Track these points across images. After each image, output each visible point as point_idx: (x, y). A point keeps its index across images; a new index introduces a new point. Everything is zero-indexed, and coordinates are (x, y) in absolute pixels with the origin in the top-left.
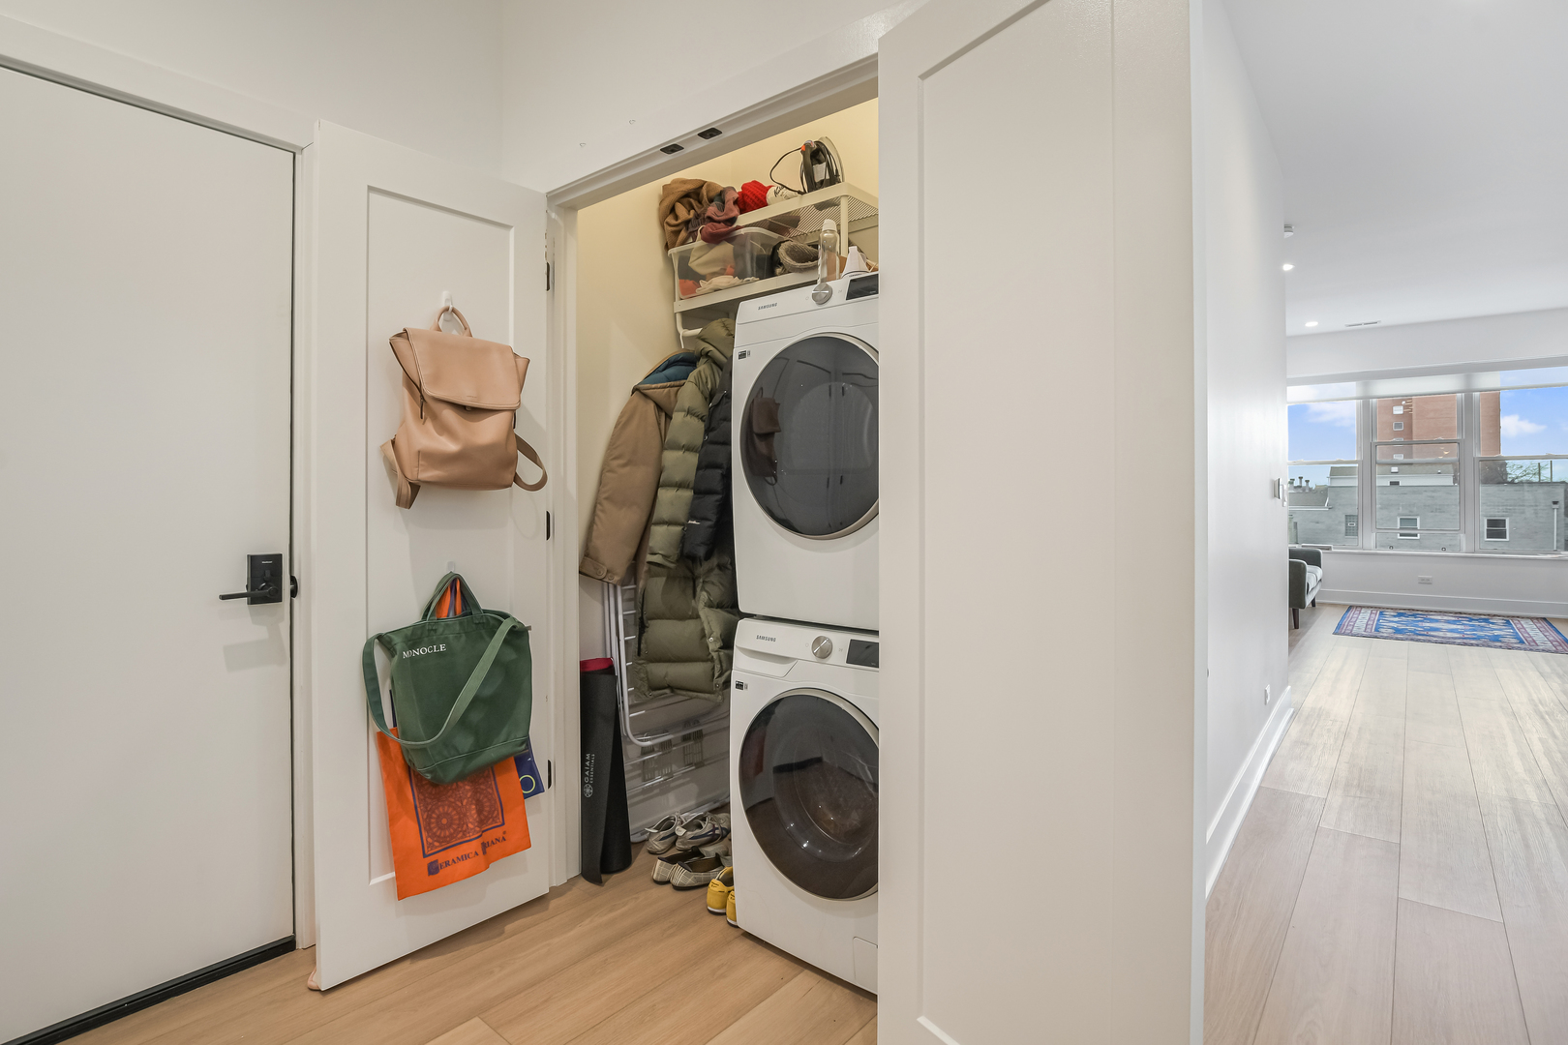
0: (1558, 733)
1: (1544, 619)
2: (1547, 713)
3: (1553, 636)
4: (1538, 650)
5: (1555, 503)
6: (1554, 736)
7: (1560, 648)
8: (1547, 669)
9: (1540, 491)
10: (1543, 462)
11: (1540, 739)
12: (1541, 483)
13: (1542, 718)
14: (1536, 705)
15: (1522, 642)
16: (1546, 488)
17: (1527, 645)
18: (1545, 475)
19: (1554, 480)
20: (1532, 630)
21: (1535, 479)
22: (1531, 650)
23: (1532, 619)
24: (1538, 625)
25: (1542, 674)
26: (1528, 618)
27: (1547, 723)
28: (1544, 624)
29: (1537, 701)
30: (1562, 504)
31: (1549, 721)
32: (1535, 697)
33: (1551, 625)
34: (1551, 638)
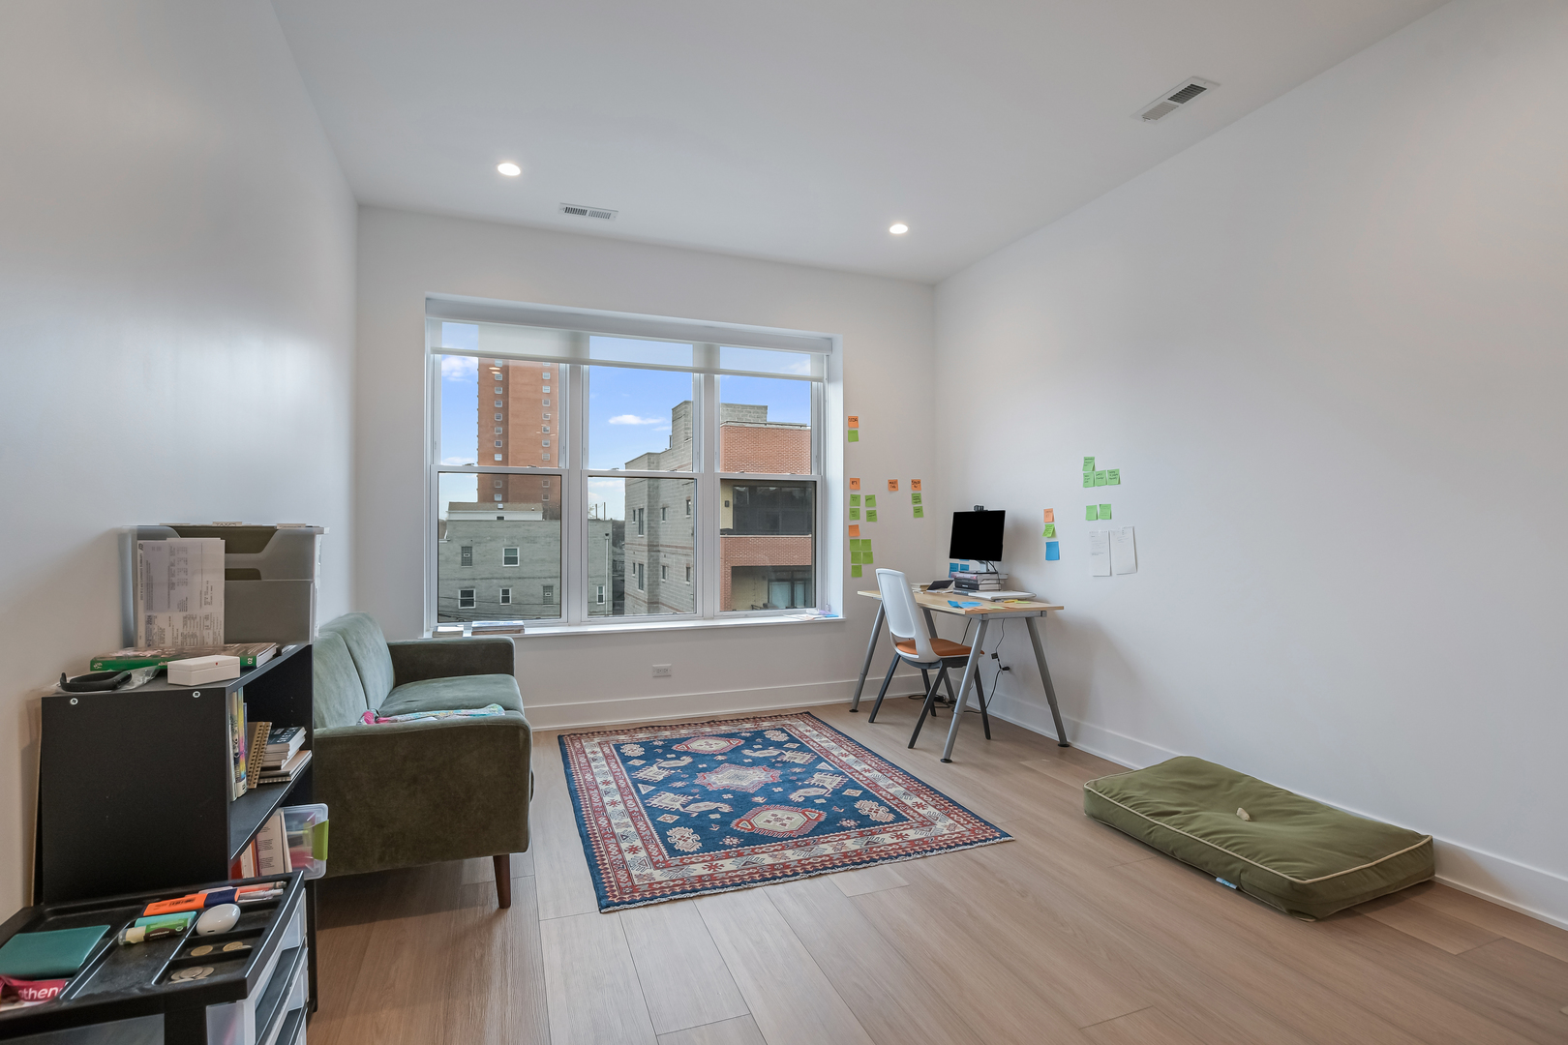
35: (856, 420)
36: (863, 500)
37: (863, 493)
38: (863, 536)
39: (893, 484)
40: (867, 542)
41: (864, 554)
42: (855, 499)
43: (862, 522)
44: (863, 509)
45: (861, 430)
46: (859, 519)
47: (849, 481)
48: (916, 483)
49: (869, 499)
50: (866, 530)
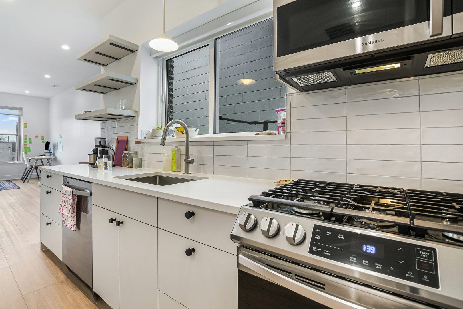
0: (17, 210)
1: (9, 180)
2: (13, 206)
3: (12, 184)
4: (8, 189)
5: (9, 148)
6: (16, 211)
7: (15, 187)
8: (12, 194)
9: (5, 144)
10: (6, 136)
11: (12, 213)
12: (5, 142)
13: (12, 207)
14: (10, 204)
15: (4, 188)
16: (7, 144)
17: (5, 188)
18: (7, 140)
19: (9, 141)
20: (6, 184)
21: (4, 141)
22: (6, 189)
23: (6, 181)
24: (8, 182)
25: (10, 196)
26: (5, 181)
27: (14, 208)
28: (9, 182)
29: (10, 203)
30: (11, 148)
31: (14, 207)
32: (9, 202)
33: (11, 182)
34: (12, 185)
35: (26, 124)
36: (28, 140)
37: (28, 138)
38: (28, 146)
39: (36, 137)
40: (29, 148)
41: (28, 150)
42: (26, 139)
43: (28, 144)
44: (28, 141)
45: (28, 126)
46: (27, 143)
47: (24, 136)
48: (43, 136)
49: (30, 139)
50: (28, 145)
